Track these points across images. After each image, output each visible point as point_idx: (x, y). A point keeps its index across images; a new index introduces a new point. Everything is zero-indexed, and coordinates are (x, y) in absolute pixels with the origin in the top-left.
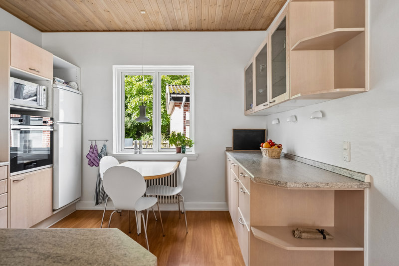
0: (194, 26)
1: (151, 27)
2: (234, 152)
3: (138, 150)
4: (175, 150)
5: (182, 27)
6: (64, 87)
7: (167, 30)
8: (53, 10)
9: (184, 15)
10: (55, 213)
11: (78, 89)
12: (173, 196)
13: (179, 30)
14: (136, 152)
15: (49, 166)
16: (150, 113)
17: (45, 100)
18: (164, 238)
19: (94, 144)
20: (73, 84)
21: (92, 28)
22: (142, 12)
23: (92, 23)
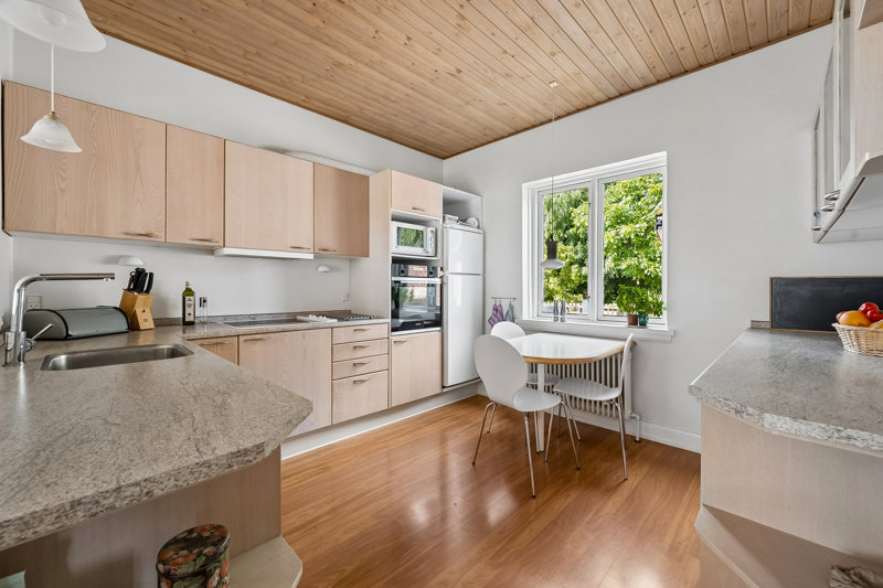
0: (661, 71)
1: (578, 103)
2: (771, 332)
3: (559, 316)
4: (626, 319)
5: (635, 81)
6: (458, 226)
7: (610, 99)
8: (446, 129)
9: (630, 58)
10: (445, 390)
11: (478, 227)
12: (601, 402)
13: (633, 91)
14: (556, 319)
15: (438, 329)
16: (636, 256)
17: (433, 246)
18: (578, 473)
19: (498, 304)
20: (472, 220)
21: (495, 136)
22: (552, 85)
23: (491, 129)
